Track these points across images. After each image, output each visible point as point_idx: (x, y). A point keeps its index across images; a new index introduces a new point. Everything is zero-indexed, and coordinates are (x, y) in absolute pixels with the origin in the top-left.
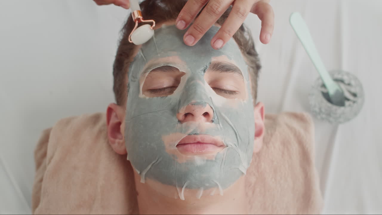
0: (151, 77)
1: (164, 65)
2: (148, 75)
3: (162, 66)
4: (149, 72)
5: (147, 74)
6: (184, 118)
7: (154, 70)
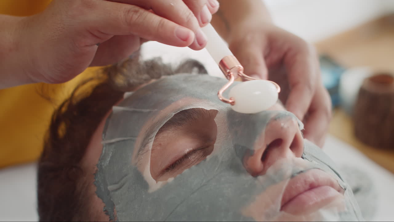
0: (160, 144)
1: (175, 113)
2: (153, 145)
3: (173, 115)
4: (153, 139)
5: (151, 145)
6: (262, 165)
7: (161, 131)
